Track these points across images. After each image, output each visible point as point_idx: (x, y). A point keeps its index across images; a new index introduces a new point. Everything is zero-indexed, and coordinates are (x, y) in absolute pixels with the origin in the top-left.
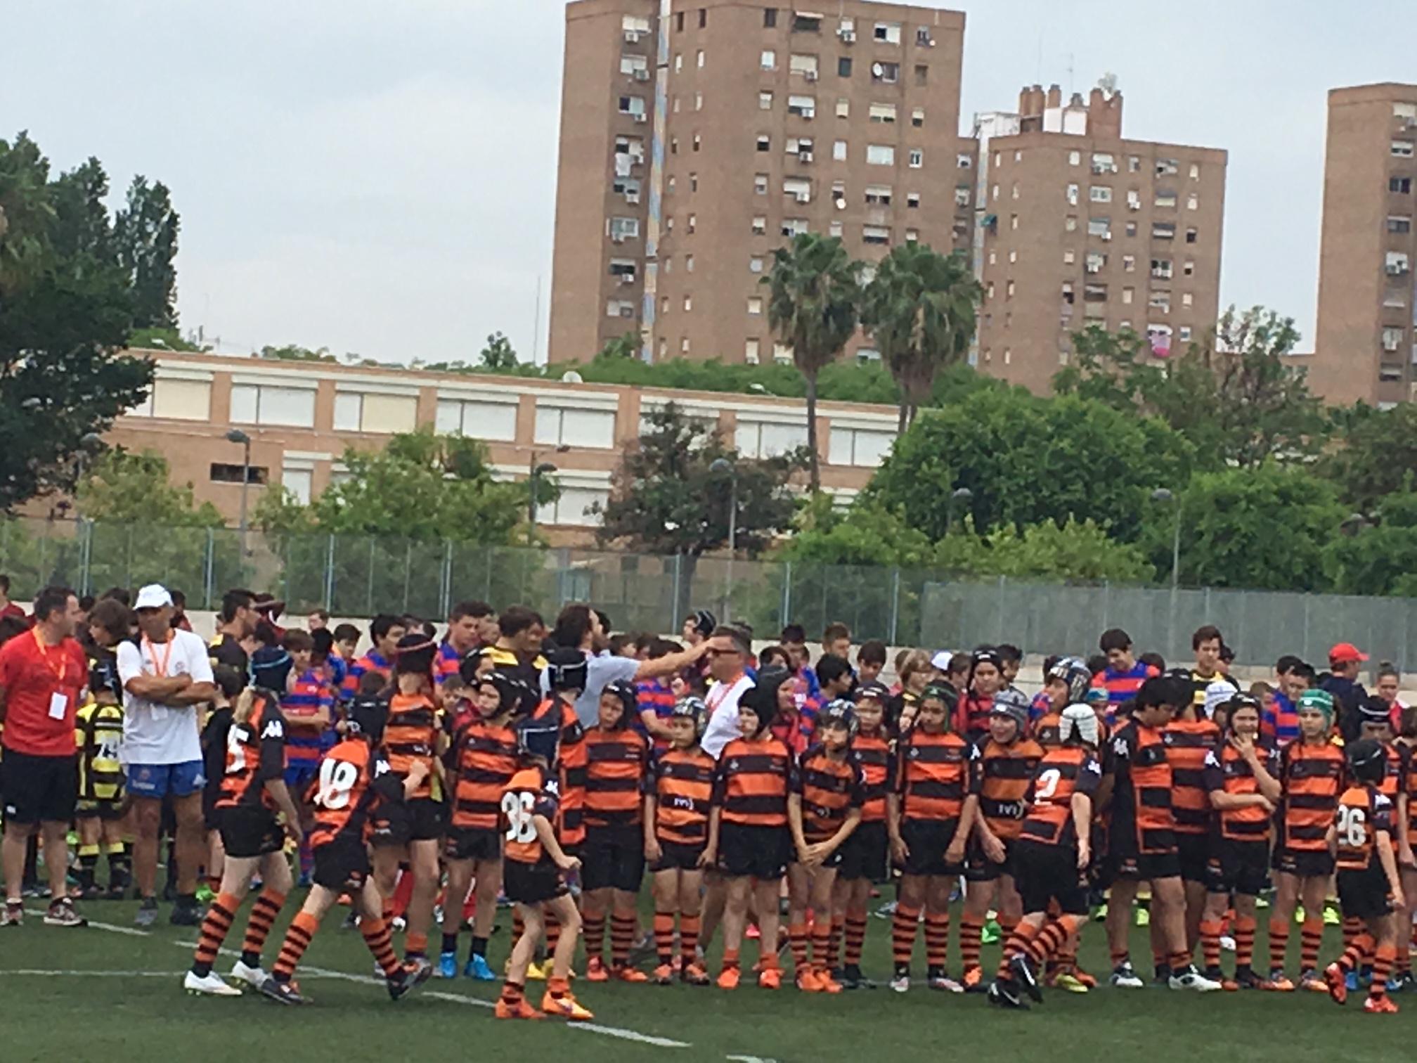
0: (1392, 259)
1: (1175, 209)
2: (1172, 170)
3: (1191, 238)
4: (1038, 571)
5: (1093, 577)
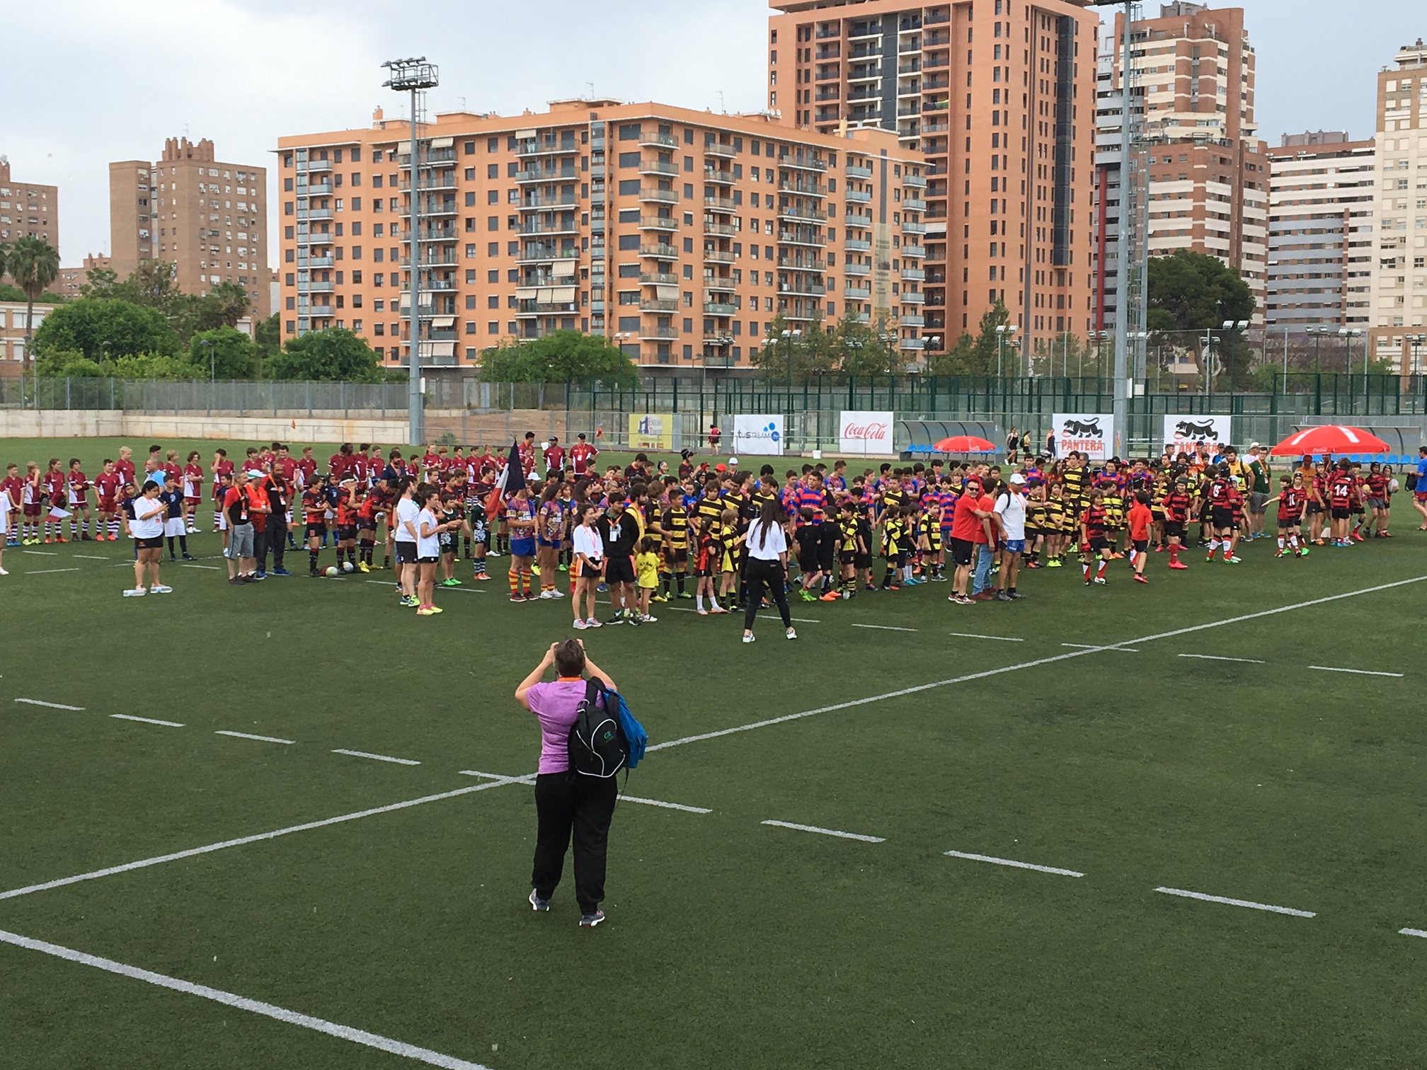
0: (142, 232)
1: (38, 211)
2: (34, 195)
3: (45, 223)
4: (164, 376)
5: (186, 377)
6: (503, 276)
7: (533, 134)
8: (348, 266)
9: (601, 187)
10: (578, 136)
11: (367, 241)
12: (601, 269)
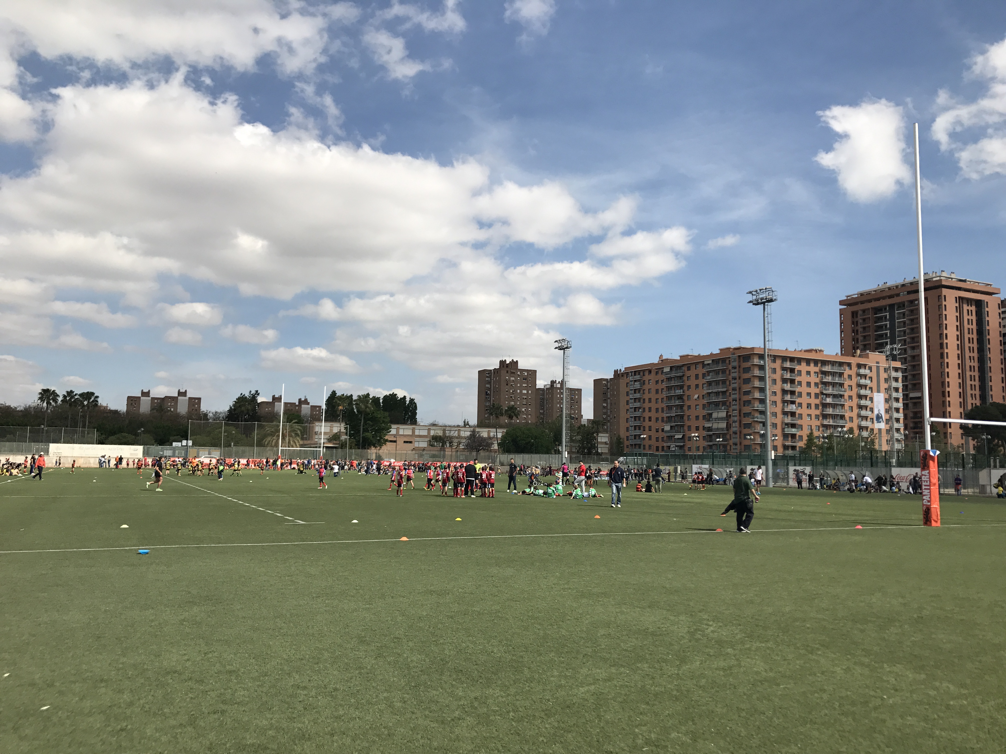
1: (574, 398)
2: (573, 392)
6: (701, 418)
7: (710, 362)
8: (647, 415)
9: (735, 381)
10: (727, 362)
11: (653, 405)
12: (736, 414)
